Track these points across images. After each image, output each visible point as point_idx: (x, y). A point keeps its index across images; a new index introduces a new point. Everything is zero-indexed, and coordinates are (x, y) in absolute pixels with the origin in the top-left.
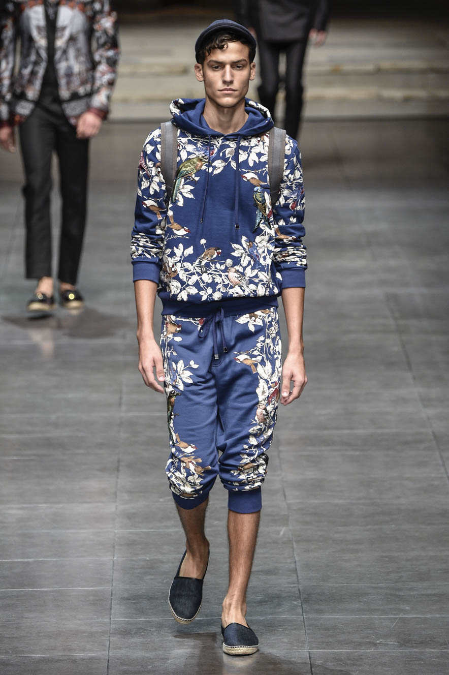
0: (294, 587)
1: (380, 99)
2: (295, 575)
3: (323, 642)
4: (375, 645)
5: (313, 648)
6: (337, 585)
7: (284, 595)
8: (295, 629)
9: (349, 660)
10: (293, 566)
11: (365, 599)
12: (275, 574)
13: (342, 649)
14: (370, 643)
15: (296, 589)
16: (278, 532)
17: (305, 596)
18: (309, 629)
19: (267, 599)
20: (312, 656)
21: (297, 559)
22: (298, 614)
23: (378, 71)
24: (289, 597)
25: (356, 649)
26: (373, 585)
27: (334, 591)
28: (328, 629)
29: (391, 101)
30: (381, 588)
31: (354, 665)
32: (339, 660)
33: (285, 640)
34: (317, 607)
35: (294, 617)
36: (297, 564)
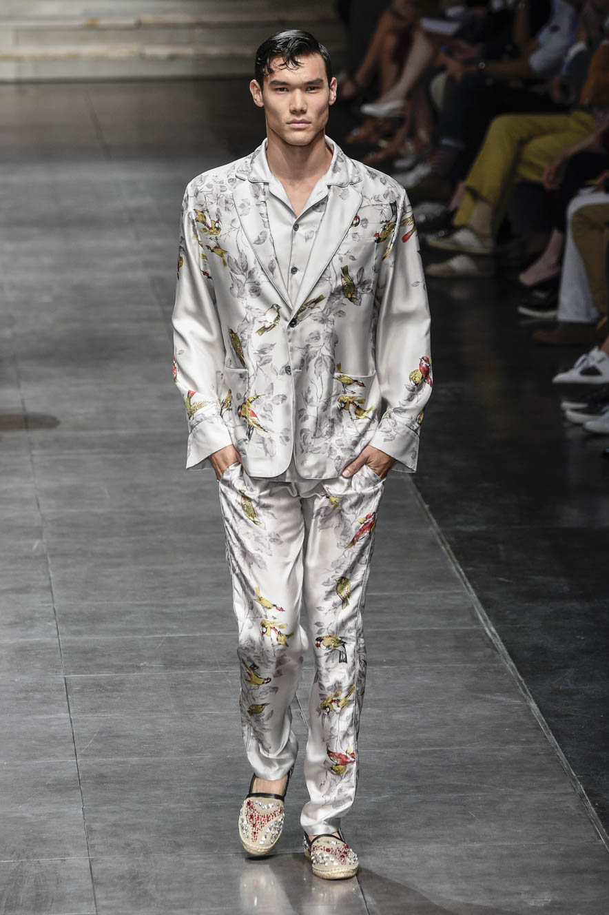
0: (49, 607)
1: (142, 57)
2: (50, 593)
3: (81, 667)
4: (139, 668)
5: (69, 673)
6: (96, 604)
7: (37, 615)
8: (49, 653)
9: (109, 685)
10: (47, 583)
11: (128, 618)
12: (28, 592)
13: (100, 673)
14: (132, 666)
15: (51, 610)
16: (31, 546)
17: (60, 616)
18: (65, 653)
19: (17, 620)
20: (68, 682)
21: (52, 575)
22: (53, 637)
23: (139, 25)
24: (43, 617)
25: (116, 673)
26: (137, 603)
27: (94, 610)
28: (85, 652)
29: (155, 60)
30: (146, 605)
31: (113, 690)
32: (98, 685)
33: (38, 665)
34: (74, 628)
35: (48, 640)
36: (52, 580)
